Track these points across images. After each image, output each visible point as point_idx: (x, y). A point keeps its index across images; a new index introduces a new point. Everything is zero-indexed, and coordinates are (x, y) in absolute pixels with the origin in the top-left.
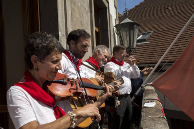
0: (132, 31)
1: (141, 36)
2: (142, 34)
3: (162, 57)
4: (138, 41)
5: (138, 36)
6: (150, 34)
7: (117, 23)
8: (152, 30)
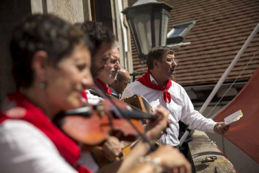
1: (173, 31)
2: (175, 27)
3: (227, 71)
4: (170, 41)
5: (168, 31)
6: (191, 27)
7: (126, 6)
8: (193, 18)
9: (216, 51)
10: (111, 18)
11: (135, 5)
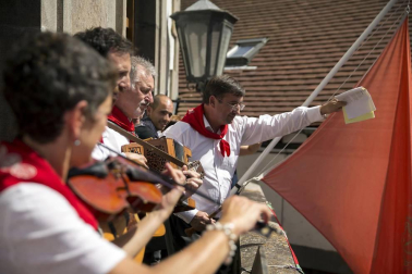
0: (215, 35)
1: (236, 48)
2: (239, 45)
4: (230, 62)
5: (230, 48)
6: (259, 46)
7: (177, 9)
8: (264, 35)
9: (288, 83)
10: (154, 25)
11: (189, 9)
